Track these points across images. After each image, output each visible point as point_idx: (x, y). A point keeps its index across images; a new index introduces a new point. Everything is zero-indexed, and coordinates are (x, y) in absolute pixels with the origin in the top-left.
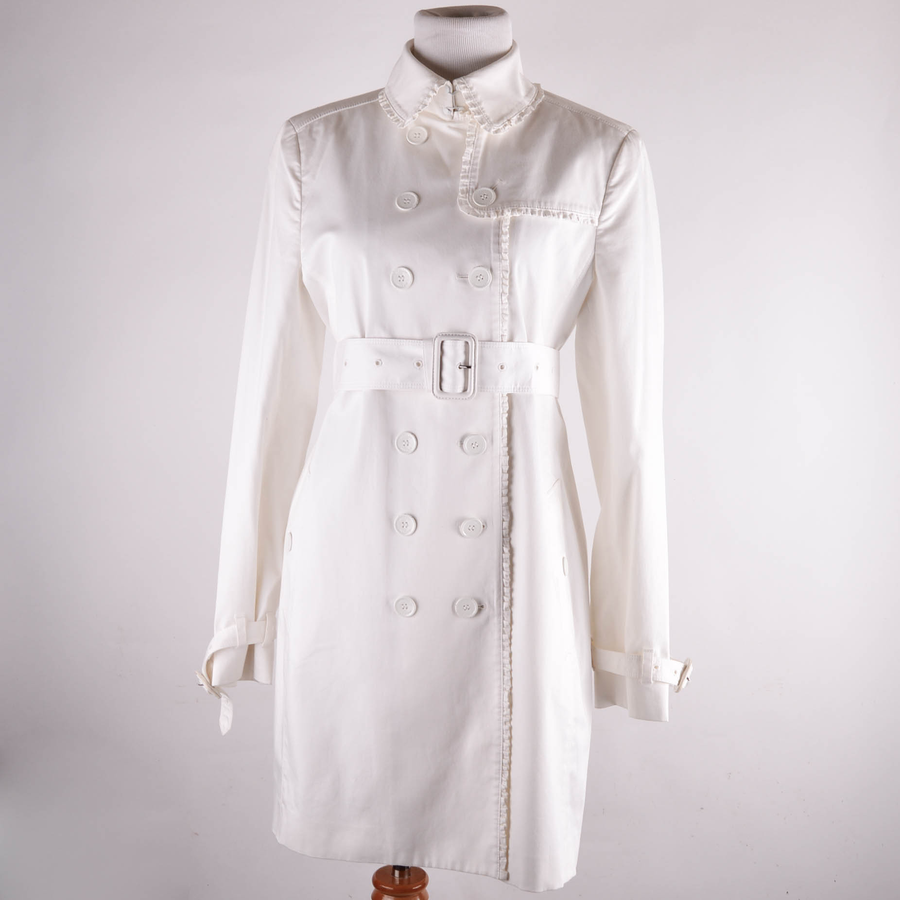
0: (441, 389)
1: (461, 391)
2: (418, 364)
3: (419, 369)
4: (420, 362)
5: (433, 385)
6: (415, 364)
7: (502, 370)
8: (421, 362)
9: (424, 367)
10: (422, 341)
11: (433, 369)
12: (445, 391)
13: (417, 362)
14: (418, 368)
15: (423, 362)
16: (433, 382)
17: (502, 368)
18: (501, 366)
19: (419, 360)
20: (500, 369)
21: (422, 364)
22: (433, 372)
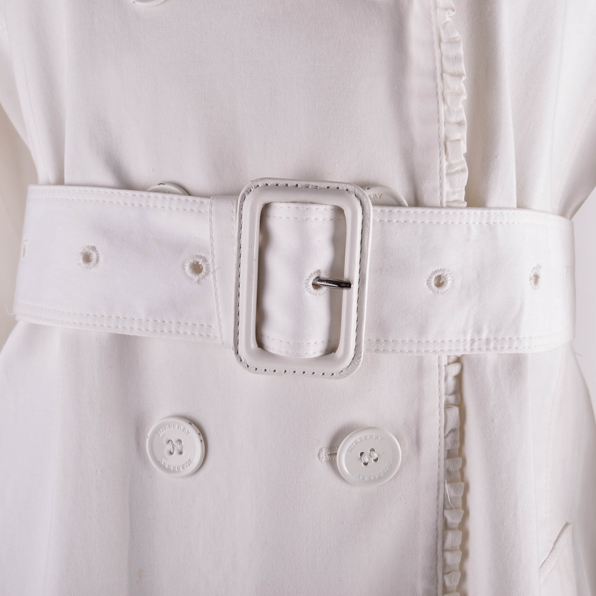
0: (260, 344)
1: (318, 354)
2: (197, 268)
3: (198, 281)
4: (201, 262)
5: (236, 333)
6: (187, 268)
7: (441, 290)
8: (205, 260)
9: (211, 276)
10: (206, 201)
11: (238, 286)
12: (271, 351)
13: (191, 261)
14: (196, 278)
15: (210, 261)
16: (237, 324)
17: (440, 283)
18: (439, 278)
19: (200, 257)
20: (433, 285)
21: (208, 269)
22: (238, 295)
